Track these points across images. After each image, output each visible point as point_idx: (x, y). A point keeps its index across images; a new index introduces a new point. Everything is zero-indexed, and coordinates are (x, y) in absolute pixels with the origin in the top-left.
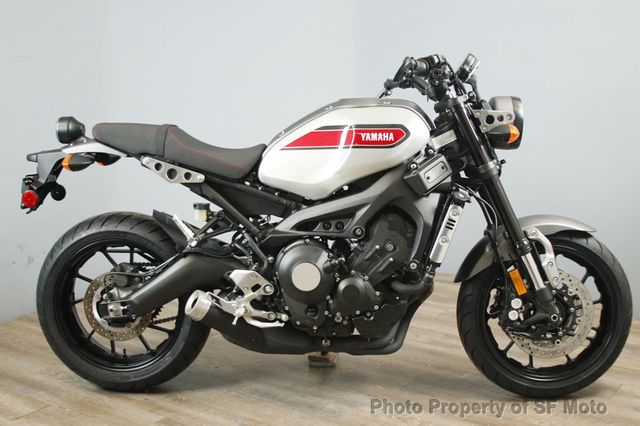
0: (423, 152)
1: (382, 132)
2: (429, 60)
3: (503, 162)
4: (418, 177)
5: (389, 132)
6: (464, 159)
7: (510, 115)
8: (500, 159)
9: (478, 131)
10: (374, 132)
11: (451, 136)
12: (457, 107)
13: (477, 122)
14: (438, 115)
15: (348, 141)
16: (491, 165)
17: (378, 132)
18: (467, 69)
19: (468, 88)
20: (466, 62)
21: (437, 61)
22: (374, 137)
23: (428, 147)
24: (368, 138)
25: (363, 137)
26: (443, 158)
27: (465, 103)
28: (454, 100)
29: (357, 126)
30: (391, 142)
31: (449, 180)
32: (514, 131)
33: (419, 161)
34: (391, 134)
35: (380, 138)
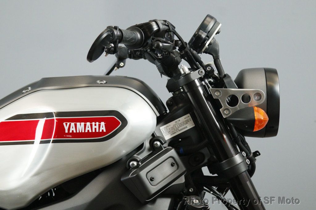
0: (147, 145)
1: (91, 121)
2: (145, 28)
3: (257, 154)
4: (138, 178)
5: (100, 120)
6: (205, 151)
7: (259, 95)
8: (253, 151)
9: (219, 116)
10: (80, 121)
11: (187, 122)
12: (191, 85)
13: (216, 105)
14: (170, 95)
15: (46, 134)
16: (238, 159)
17: (85, 121)
18: (204, 35)
19: (206, 59)
20: (203, 27)
21: (155, 28)
22: (80, 127)
23: (154, 138)
24: (73, 129)
25: (66, 128)
26: (172, 152)
27: (201, 79)
28: (187, 76)
29: (59, 114)
30: (103, 133)
31: (182, 180)
32: (261, 115)
33: (141, 157)
34: (103, 124)
35: (88, 129)
